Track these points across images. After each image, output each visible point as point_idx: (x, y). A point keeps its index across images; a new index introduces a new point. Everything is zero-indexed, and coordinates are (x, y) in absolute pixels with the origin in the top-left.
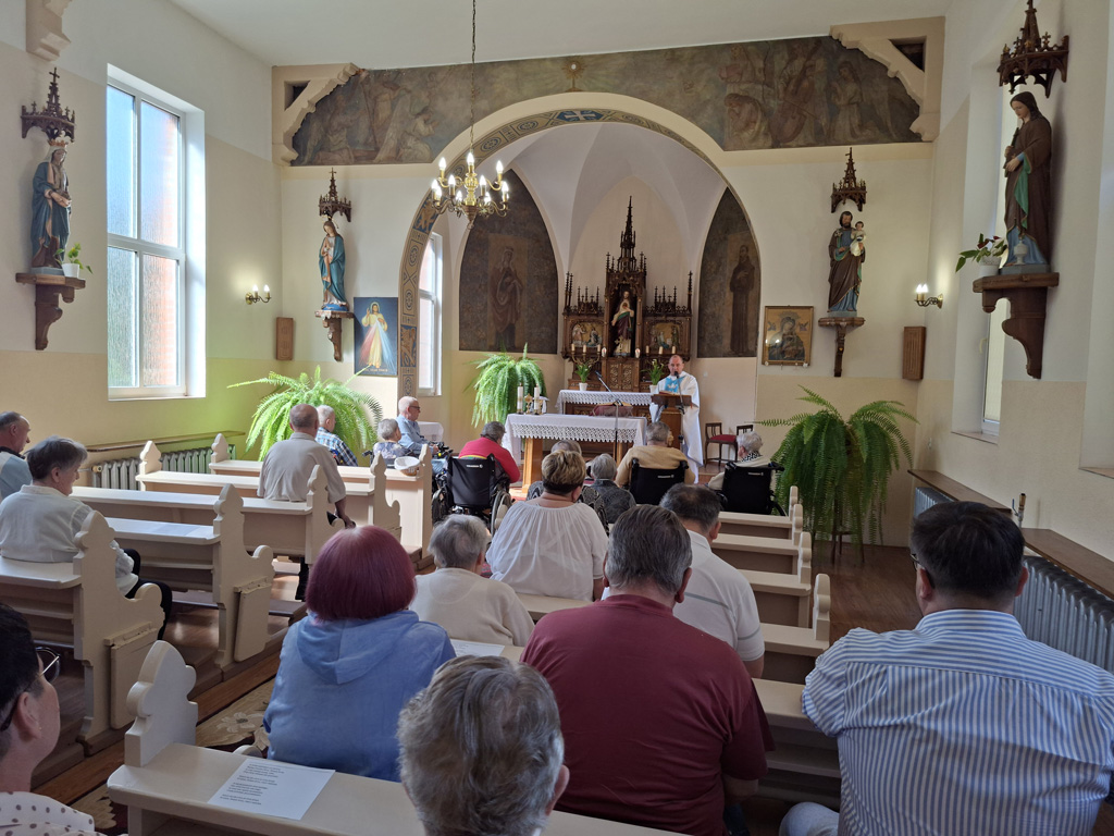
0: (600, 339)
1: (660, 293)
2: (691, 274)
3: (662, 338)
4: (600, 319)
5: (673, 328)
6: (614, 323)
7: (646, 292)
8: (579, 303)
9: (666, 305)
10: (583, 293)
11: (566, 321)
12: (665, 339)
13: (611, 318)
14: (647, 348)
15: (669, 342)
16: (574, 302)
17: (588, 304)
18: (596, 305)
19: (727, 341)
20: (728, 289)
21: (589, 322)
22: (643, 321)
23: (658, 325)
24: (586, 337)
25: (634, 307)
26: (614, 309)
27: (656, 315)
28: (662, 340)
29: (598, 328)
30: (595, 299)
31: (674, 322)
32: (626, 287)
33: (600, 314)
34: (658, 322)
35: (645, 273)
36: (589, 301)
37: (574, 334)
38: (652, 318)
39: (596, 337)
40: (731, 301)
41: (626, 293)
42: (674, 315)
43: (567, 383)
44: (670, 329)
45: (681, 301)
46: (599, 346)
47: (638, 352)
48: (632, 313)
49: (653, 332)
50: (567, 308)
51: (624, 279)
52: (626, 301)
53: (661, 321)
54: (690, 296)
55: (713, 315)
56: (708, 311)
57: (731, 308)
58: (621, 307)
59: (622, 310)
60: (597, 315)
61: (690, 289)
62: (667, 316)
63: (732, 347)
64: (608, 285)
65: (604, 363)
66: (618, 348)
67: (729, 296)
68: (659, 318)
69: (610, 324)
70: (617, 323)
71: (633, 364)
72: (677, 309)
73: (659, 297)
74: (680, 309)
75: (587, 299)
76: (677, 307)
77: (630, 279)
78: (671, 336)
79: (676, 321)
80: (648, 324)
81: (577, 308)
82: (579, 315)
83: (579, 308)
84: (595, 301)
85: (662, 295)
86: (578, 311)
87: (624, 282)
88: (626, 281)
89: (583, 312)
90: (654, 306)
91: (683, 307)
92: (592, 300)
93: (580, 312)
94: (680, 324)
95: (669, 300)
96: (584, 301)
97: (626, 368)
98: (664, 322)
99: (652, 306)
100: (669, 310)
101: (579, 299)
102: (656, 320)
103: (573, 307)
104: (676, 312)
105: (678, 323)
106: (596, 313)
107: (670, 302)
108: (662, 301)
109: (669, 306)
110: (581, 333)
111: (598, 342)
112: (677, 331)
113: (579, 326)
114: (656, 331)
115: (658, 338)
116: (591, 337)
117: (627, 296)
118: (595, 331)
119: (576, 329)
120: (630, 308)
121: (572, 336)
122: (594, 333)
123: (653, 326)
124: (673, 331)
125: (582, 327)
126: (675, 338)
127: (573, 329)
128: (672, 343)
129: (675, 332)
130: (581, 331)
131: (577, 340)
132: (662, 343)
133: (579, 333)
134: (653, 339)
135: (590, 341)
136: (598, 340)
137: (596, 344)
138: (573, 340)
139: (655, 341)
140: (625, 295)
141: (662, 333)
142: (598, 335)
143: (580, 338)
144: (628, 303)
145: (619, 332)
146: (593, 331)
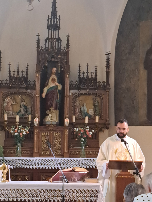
0: (30, 110)
1: (83, 69)
3: (85, 108)
6: (44, 95)
9: (88, 80)
10: (14, 68)
13: (42, 92)
14: (74, 117)
15: (91, 112)
17: (20, 79)
18: (25, 79)
20: (141, 67)
21: (20, 94)
23: (81, 98)
24: (17, 108)
25: (61, 81)
26: (43, 83)
27: (79, 89)
28: (86, 110)
29: (28, 100)
30: (25, 74)
31: (96, 95)
32: (55, 64)
33: (31, 87)
34: (82, 94)
36: (20, 75)
37: (5, 105)
39: (26, 107)
40: (145, 77)
42: (95, 89)
44: (92, 102)
45: (101, 77)
46: (30, 117)
47: (67, 121)
48: (60, 87)
51: (53, 57)
52: (54, 76)
55: (129, 89)
58: (50, 81)
59: (51, 84)
60: (27, 88)
64: (38, 62)
65: (36, 131)
66: (49, 118)
67: (143, 73)
68: (83, 92)
69: (41, 96)
70: (47, 95)
71: (62, 132)
72: (98, 84)
73: (82, 73)
74: (100, 84)
75: (18, 74)
76: (98, 82)
77: (59, 57)
78: (93, 107)
79: (98, 94)
80: (73, 96)
81: (8, 82)
82: (10, 88)
83: (10, 81)
84: (25, 76)
85: (86, 71)
86: (8, 84)
87: (53, 60)
88: (55, 58)
89: (14, 86)
90: (78, 81)
91: (103, 82)
92: (23, 75)
93: (11, 86)
94: (101, 97)
95: (92, 76)
96: (16, 76)
97: (57, 136)
98: (87, 95)
99: (76, 81)
100: (92, 84)
101: (10, 74)
102: (80, 93)
103: (4, 81)
104: (97, 86)
105: (99, 96)
106: (26, 86)
107: (92, 78)
108: (85, 77)
109: (92, 81)
110: (12, 104)
111: (28, 112)
112: (98, 103)
113: (10, 98)
114: (80, 102)
115: (82, 108)
116: (21, 107)
117: (55, 72)
118: (25, 103)
119: (7, 100)
120: (58, 82)
121: (3, 106)
122: (24, 105)
123: (77, 98)
124: (95, 103)
125: (12, 99)
126: (97, 109)
127: (4, 101)
128: (94, 113)
129: (97, 103)
130: (12, 103)
131: (8, 111)
132: (86, 113)
133: (10, 104)
134: (77, 110)
135: (20, 111)
136: (28, 110)
137: (27, 114)
138: (5, 111)
139: (80, 111)
140: (53, 71)
141: (85, 104)
142: (28, 106)
143: (11, 109)
144: (55, 78)
145: (49, 103)
146: (23, 103)
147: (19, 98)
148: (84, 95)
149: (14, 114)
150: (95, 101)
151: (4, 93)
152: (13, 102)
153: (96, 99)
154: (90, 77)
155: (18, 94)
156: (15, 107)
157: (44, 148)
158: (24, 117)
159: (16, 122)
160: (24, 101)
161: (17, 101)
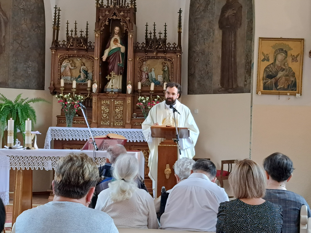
0: (90, 75)
1: (151, 29)
2: (180, 12)
3: (153, 74)
4: (90, 54)
5: (164, 65)
6: (104, 58)
7: (136, 28)
8: (68, 38)
9: (156, 41)
10: (71, 27)
11: (54, 56)
12: (157, 76)
13: (102, 54)
14: (139, 84)
15: (160, 78)
16: (62, 37)
17: (77, 39)
18: (86, 40)
19: (217, 78)
20: (216, 26)
21: (79, 57)
22: (134, 57)
23: (149, 62)
24: (76, 73)
25: (125, 42)
26: (105, 45)
27: (146, 51)
28: (154, 77)
29: (88, 64)
30: (84, 34)
31: (165, 58)
32: (116, 22)
33: (90, 49)
34: (149, 58)
35: (135, 10)
36: (79, 35)
37: (62, 69)
38: (143, 54)
39: (86, 72)
40: (221, 38)
41: (117, 29)
42: (164, 52)
43: (55, 120)
44: (161, 66)
45: (172, 38)
46: (89, 82)
47: (129, 88)
48: (123, 49)
49: (144, 68)
50: (55, 42)
51: (115, 14)
52: (116, 37)
53: (153, 58)
54: (180, 33)
55: (203, 52)
56: (198, 48)
57: (220, 46)
58: (112, 42)
59: (113, 46)
60: (87, 50)
61: (180, 26)
62: (158, 52)
63: (222, 84)
64: (98, 20)
65: (94, 99)
66: (110, 84)
67: (218, 34)
68: (150, 55)
69: (101, 59)
70: (108, 58)
71: (124, 100)
72: (167, 46)
73: (149, 33)
74: (170, 46)
75: (76, 34)
76: (168, 44)
77: (121, 14)
78: (162, 72)
79: (167, 58)
80: (140, 60)
81: (66, 43)
82: (68, 50)
83: (67, 42)
84: (84, 36)
85: (153, 32)
86: (66, 46)
87: (114, 17)
88: (116, 16)
89: (72, 47)
90: (145, 43)
91: (173, 44)
92: (81, 35)
93: (68, 47)
94: (171, 61)
95: (160, 36)
96: (73, 36)
97: (118, 104)
98: (155, 58)
99: (143, 43)
100: (160, 47)
101: (67, 34)
102: (147, 57)
103: (61, 41)
104: (167, 48)
105: (168, 60)
106: (86, 48)
107: (160, 39)
108: (152, 37)
109: (160, 43)
110: (70, 69)
111: (89, 78)
112: (168, 68)
113: (68, 61)
114: (147, 67)
115: (149, 74)
116: (80, 72)
117: (118, 32)
118: (85, 67)
119: (65, 64)
120: (121, 44)
121: (61, 71)
122: (84, 69)
123: (144, 63)
124: (164, 68)
125: (71, 62)
126: (166, 75)
127: (61, 64)
128: (163, 80)
129: (166, 68)
130: (70, 67)
131: (66, 76)
132: (154, 80)
133: (68, 69)
134: (144, 76)
135: (80, 77)
136: (88, 75)
137: (87, 80)
138: (62, 76)
139: (147, 77)
140: (115, 31)
141: (153, 69)
142: (88, 71)
143: (69, 74)
144: (118, 38)
145: (110, 67)
146: (83, 67)
147: (78, 61)
148: (151, 58)
149: (72, 79)
150: (164, 66)
151: (61, 56)
152: (72, 66)
153: (165, 64)
154: (158, 38)
155: (78, 57)
156: (74, 71)
157: (104, 118)
158: (84, 84)
159: (73, 88)
160: (84, 65)
161: (77, 65)
